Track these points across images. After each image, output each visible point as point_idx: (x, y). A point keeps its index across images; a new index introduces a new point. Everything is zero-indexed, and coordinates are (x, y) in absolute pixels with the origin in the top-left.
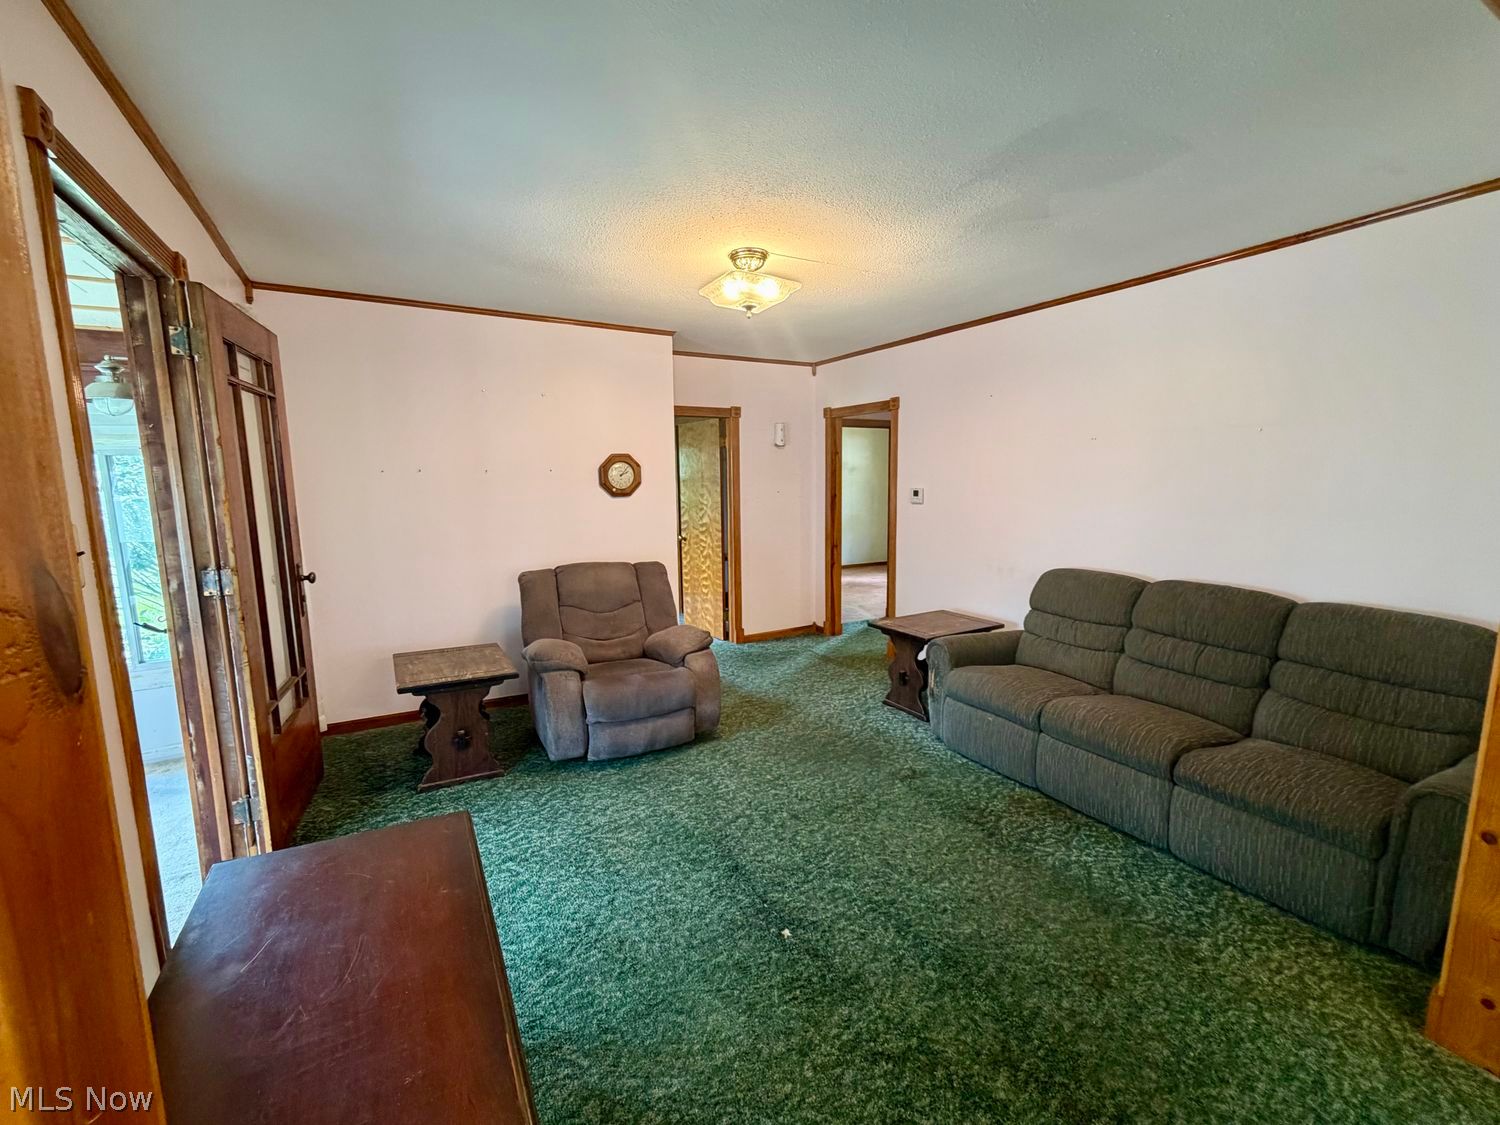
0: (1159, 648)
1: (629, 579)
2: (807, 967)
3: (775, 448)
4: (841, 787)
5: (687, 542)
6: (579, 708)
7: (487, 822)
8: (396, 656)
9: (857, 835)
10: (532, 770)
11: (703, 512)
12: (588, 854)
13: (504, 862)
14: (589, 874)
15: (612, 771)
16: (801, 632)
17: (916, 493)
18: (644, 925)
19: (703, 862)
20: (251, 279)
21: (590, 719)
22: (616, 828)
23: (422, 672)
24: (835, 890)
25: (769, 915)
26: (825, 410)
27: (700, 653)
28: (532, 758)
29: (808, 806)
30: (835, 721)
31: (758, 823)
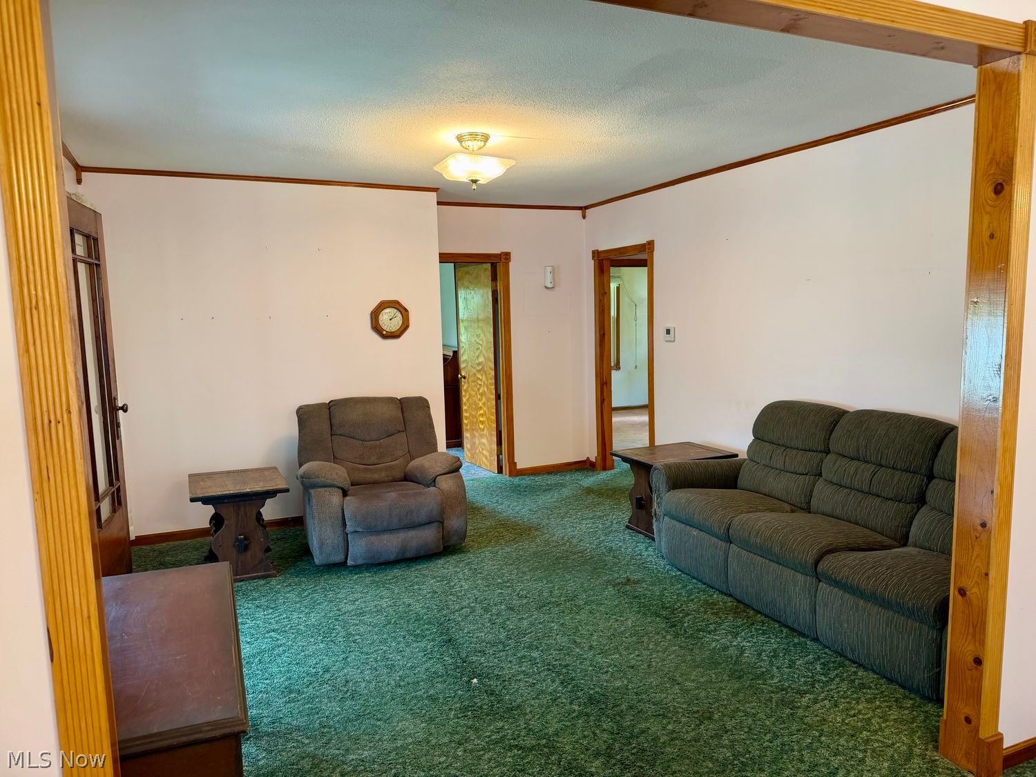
0: (845, 471)
1: (395, 412)
2: (483, 700)
3: (544, 289)
4: (559, 588)
5: (466, 380)
6: (341, 519)
7: (258, 606)
8: (190, 476)
9: (557, 623)
10: (301, 573)
11: (479, 351)
12: (334, 629)
13: (268, 632)
14: (332, 641)
15: (367, 574)
16: (573, 467)
17: (668, 332)
18: (366, 672)
19: (424, 637)
20: (80, 164)
21: (349, 529)
22: (360, 613)
23: (210, 487)
24: (524, 657)
25: (465, 669)
26: (594, 252)
27: (450, 475)
28: (302, 565)
29: (525, 601)
30: (575, 541)
31: (479, 611)
